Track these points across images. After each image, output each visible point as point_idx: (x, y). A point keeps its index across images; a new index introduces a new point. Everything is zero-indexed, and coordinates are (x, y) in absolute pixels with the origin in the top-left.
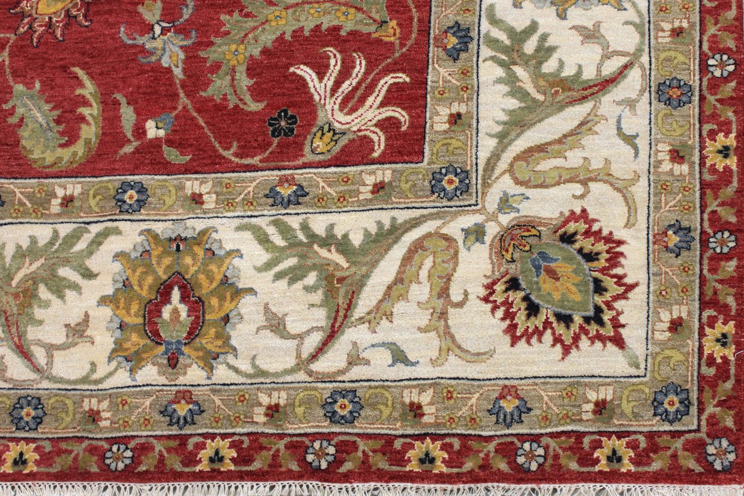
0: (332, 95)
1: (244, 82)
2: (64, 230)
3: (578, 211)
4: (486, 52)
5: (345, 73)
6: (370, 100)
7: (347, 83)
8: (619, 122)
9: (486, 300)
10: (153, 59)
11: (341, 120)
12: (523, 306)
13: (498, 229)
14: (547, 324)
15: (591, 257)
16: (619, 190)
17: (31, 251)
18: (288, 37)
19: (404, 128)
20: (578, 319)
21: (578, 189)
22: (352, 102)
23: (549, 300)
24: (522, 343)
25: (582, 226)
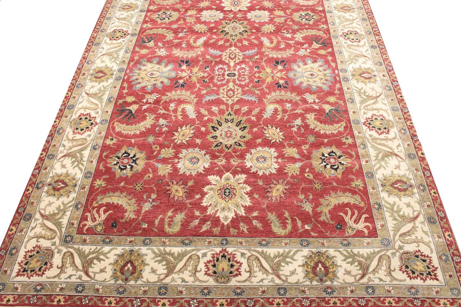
0: (351, 220)
1: (328, 216)
2: (287, 250)
3: (418, 250)
4: (385, 209)
5: (353, 214)
6: (361, 221)
7: (354, 216)
8: (422, 228)
9: (400, 270)
10: (304, 209)
11: (354, 226)
12: (411, 272)
13: (399, 254)
14: (418, 275)
15: (424, 261)
16: (426, 245)
17: (279, 255)
18: (337, 205)
19: (371, 228)
20: (425, 275)
21: (416, 244)
22: (357, 221)
23: (417, 270)
24: (412, 279)
25: (420, 254)
